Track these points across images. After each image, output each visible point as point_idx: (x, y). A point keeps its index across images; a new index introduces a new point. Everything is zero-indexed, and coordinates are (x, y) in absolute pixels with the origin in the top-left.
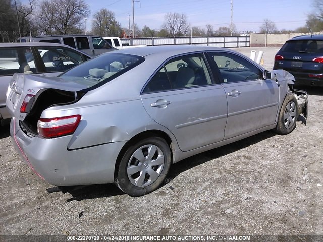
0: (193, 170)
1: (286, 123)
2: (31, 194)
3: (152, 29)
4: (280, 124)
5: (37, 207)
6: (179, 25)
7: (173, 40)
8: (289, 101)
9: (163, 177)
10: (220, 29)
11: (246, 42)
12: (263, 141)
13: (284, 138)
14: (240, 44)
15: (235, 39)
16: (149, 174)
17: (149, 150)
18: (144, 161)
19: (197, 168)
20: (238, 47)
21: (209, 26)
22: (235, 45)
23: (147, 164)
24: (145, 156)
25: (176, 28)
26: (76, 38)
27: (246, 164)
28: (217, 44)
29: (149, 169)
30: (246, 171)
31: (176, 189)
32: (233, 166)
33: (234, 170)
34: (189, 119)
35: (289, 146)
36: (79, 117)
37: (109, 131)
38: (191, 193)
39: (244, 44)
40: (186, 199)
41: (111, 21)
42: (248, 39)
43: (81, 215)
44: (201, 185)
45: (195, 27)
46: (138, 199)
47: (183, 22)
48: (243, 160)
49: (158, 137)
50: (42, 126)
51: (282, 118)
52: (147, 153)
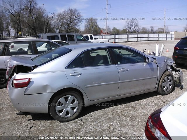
0: (99, 111)
1: (164, 89)
2: (14, 115)
3: (118, 29)
4: (160, 89)
5: (13, 122)
6: (134, 27)
7: (127, 35)
8: (166, 75)
9: (78, 113)
10: (159, 29)
11: (172, 37)
12: (148, 99)
13: (162, 97)
14: (168, 38)
15: (165, 35)
16: (69, 111)
17: (69, 98)
18: (66, 104)
19: (102, 111)
20: (167, 40)
21: (152, 27)
22: (165, 39)
23: (68, 106)
24: (66, 101)
25: (132, 28)
26: (67, 35)
27: (131, 111)
28: (154, 38)
29: (69, 109)
30: (128, 115)
31: (84, 121)
32: (123, 111)
33: (122, 113)
34: (94, 83)
35: (163, 102)
36: (30, 79)
37: (45, 87)
38: (90, 123)
39: (170, 39)
40: (86, 127)
41: (95, 25)
42: (173, 36)
43: (31, 128)
44: (98, 120)
45: (143, 28)
46: (62, 124)
47: (136, 25)
48: (130, 108)
49: (74, 92)
50: (14, 83)
51: (161, 85)
52: (67, 100)
